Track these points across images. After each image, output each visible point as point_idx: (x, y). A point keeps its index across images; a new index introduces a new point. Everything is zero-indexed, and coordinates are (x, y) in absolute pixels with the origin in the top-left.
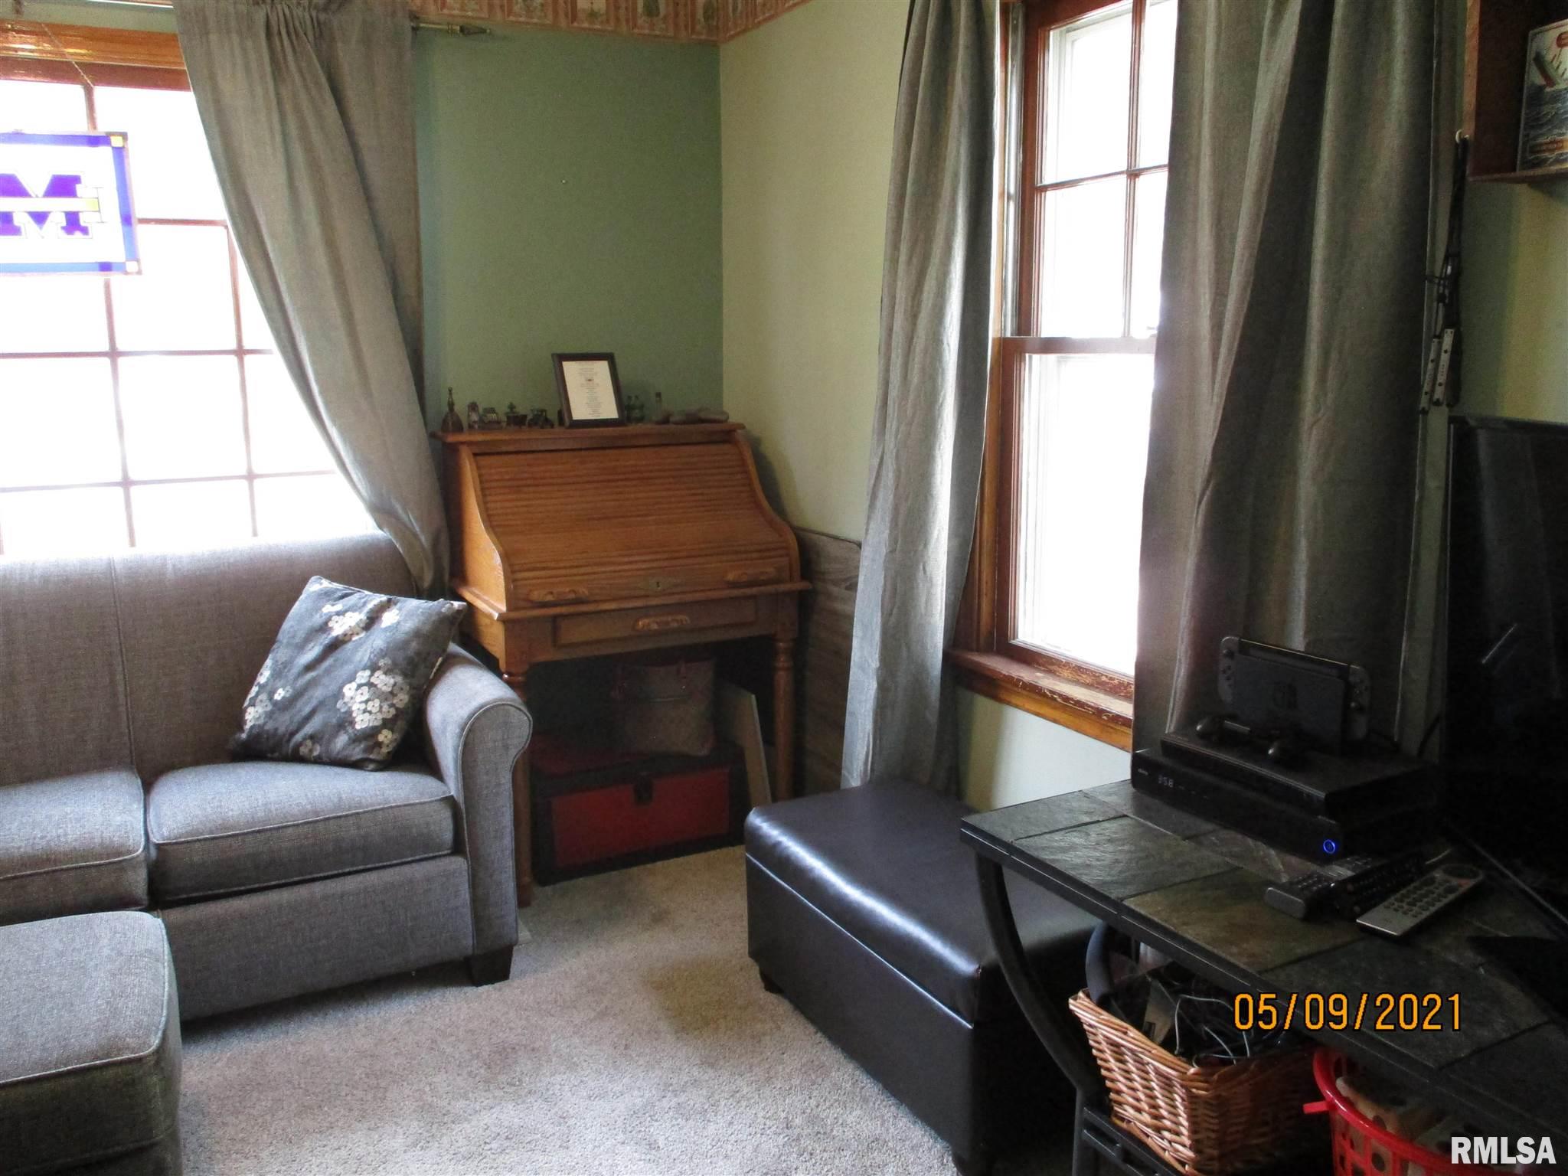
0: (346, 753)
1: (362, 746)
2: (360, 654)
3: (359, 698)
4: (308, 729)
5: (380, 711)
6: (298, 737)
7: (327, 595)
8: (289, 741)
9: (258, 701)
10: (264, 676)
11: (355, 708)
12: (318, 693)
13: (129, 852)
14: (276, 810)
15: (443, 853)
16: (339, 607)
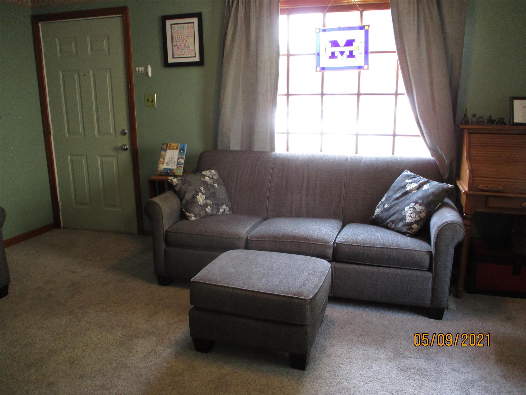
0: (401, 228)
1: (407, 228)
2: (413, 197)
3: (409, 212)
4: (392, 219)
5: (415, 217)
6: (388, 221)
7: (408, 177)
8: (386, 221)
9: (380, 207)
10: (384, 199)
11: (407, 215)
12: (397, 208)
13: (329, 243)
14: (373, 241)
15: (425, 269)
16: (411, 181)
